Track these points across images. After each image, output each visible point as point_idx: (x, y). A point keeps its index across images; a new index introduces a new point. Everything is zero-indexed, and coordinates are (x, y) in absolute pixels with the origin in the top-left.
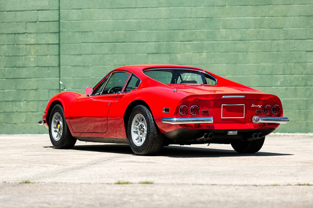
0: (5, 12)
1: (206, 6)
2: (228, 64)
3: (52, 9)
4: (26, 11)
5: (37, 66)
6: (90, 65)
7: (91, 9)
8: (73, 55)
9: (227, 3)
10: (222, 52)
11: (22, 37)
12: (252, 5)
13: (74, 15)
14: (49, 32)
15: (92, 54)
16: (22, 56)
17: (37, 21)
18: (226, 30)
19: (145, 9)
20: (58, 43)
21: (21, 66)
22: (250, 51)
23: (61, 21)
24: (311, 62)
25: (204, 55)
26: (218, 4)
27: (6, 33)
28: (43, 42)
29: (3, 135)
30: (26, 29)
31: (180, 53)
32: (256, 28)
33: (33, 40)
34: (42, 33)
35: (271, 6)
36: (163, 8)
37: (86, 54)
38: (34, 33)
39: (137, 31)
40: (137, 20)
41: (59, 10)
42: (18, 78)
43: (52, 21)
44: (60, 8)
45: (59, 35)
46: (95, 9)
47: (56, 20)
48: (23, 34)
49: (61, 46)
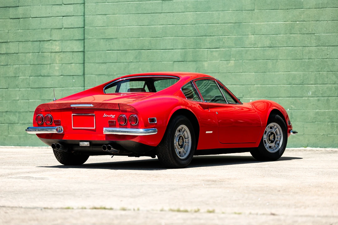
0: (31, 18)
1: (234, 10)
2: (257, 72)
3: (76, 15)
4: (51, 17)
5: (62, 75)
6: (115, 74)
7: (117, 14)
8: (97, 63)
9: (256, 7)
10: (250, 60)
11: (47, 44)
12: (282, 8)
13: (99, 21)
14: (74, 39)
15: (117, 62)
16: (47, 64)
17: (62, 27)
18: (255, 36)
19: (171, 13)
20: (83, 51)
21: (46, 75)
22: (280, 58)
23: (86, 27)
25: (232, 62)
26: (247, 9)
27: (31, 40)
28: (68, 49)
29: (27, 147)
30: (51, 36)
31: (207, 61)
32: (286, 34)
33: (58, 48)
34: (67, 40)
35: (303, 9)
36: (189, 13)
37: (111, 62)
38: (59, 40)
39: (163, 38)
40: (163, 26)
41: (84, 15)
42: (43, 88)
43: (77, 28)
44: (85, 14)
45: (84, 43)
46: (120, 14)
47: (81, 27)
48: (48, 42)
49: (86, 54)
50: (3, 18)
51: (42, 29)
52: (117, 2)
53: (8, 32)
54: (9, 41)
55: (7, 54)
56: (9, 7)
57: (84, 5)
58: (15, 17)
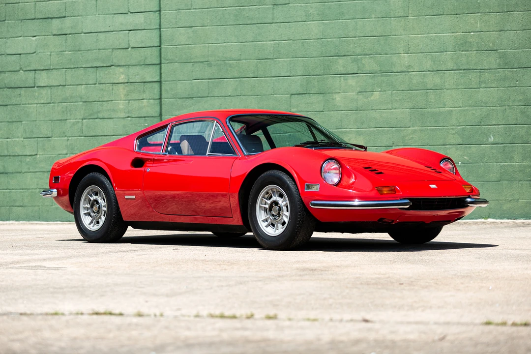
0: (83, 34)
1: (378, 18)
2: (413, 109)
3: (149, 28)
4: (113, 31)
5: (128, 117)
7: (207, 26)
8: (180, 98)
9: (410, 12)
10: (402, 90)
11: (106, 72)
12: (449, 13)
13: (182, 36)
14: (146, 63)
15: (208, 97)
16: (107, 101)
17: (127, 47)
18: (410, 55)
19: (286, 24)
20: (159, 80)
21: (106, 116)
22: (447, 87)
23: (162, 46)
25: (377, 94)
26: (397, 14)
27: (84, 66)
28: (138, 79)
30: (112, 59)
31: (339, 93)
32: (455, 51)
33: (123, 76)
34: (136, 65)
35: (480, 14)
36: (312, 22)
37: (200, 97)
38: (124, 66)
39: (275, 60)
40: (275, 42)
41: (160, 29)
42: (102, 136)
43: (150, 47)
44: (162, 27)
45: (161, 69)
46: (212, 26)
47: (156, 45)
48: (109, 68)
49: (163, 85)
50: (43, 34)
51: (99, 49)
52: (207, 8)
53: (50, 55)
54: (51, 67)
55: (49, 86)
56: (52, 18)
57: (160, 13)
58: (60, 33)
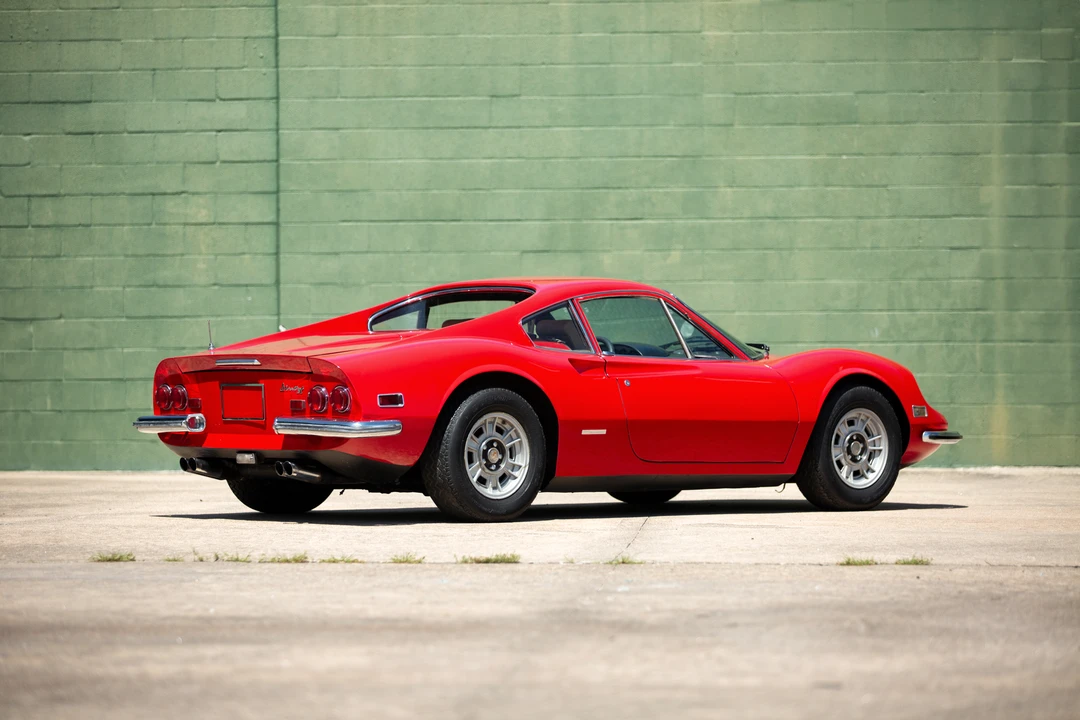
0: (125, 135)
1: (681, 125)
2: (741, 280)
3: (256, 127)
4: (186, 131)
5: (215, 284)
6: (363, 281)
7: (367, 128)
8: (315, 254)
9: (737, 118)
10: (723, 249)
11: (172, 204)
12: (804, 122)
13: (320, 144)
14: (250, 190)
15: (367, 252)
16: (174, 255)
17: (214, 160)
18: (735, 189)
19: (514, 130)
20: (275, 221)
21: (170, 283)
22: (800, 246)
23: (282, 161)
24: (963, 278)
25: (676, 256)
26: (714, 121)
27: (127, 192)
28: (233, 217)
29: (118, 471)
30: (184, 181)
31: (609, 251)
32: (815, 185)
33: (204, 212)
34: (230, 193)
35: (857, 126)
36: (563, 129)
37: (351, 252)
38: (206, 193)
39: (494, 191)
40: (493, 160)
41: (277, 130)
42: (162, 317)
43: (258, 161)
44: (281, 127)
45: (278, 200)
46: (377, 128)
47: (269, 158)
48: (177, 196)
49: (281, 229)
50: (46, 130)
52: (368, 97)
53: (61, 169)
54: (62, 192)
55: (58, 226)
56: (64, 103)
57: (278, 103)
58: (80, 130)
